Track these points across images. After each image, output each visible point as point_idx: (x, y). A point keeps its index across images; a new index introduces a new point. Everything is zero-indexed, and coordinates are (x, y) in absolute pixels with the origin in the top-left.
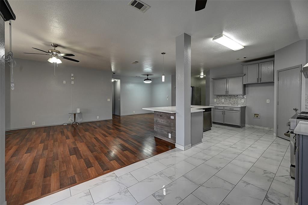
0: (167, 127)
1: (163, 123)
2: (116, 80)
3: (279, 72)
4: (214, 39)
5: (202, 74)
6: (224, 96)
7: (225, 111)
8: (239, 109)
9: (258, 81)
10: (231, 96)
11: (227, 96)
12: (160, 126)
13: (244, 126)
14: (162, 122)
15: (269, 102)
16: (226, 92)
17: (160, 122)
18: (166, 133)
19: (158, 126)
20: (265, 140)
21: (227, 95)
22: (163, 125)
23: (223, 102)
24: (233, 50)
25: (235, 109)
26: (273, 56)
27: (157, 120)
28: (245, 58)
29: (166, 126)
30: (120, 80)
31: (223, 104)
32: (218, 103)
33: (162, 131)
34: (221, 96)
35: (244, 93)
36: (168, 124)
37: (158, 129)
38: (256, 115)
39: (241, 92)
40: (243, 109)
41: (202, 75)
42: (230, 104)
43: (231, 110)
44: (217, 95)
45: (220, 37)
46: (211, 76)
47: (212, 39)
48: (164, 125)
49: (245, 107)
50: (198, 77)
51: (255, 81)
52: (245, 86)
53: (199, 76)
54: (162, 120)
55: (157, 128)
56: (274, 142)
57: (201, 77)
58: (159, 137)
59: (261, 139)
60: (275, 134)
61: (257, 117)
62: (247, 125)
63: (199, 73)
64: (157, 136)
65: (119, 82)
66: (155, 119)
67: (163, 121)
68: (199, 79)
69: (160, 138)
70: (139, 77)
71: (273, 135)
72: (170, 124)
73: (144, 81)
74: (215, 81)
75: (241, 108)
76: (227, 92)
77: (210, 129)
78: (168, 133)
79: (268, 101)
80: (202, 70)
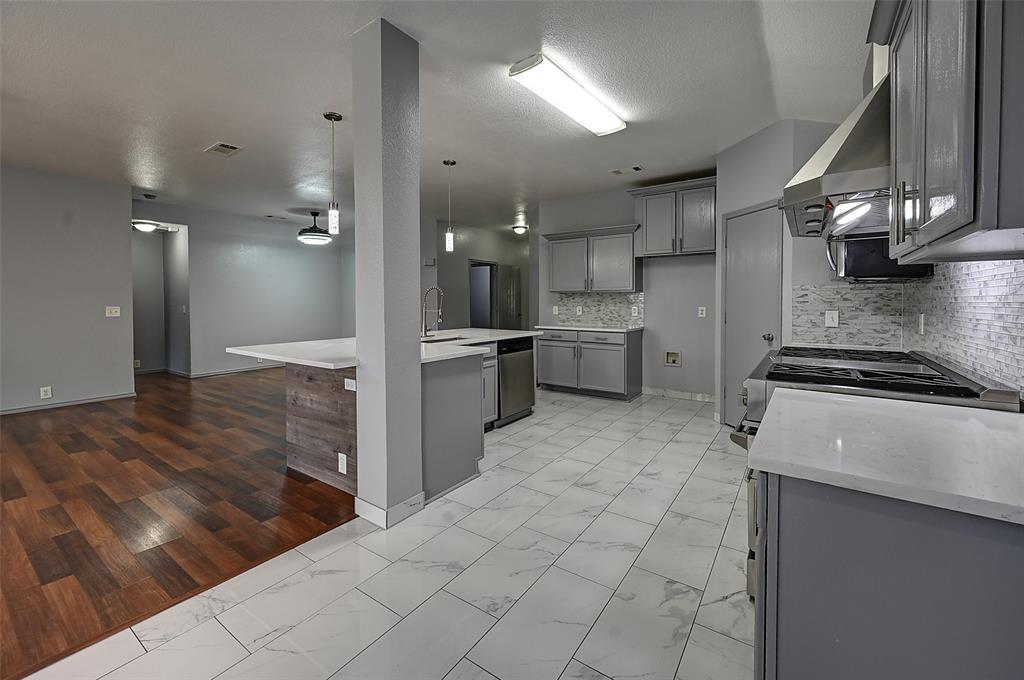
0: (332, 427)
1: (320, 408)
2: (171, 228)
3: (728, 218)
4: (513, 71)
5: (521, 220)
6: (582, 294)
7: (584, 345)
8: (621, 339)
9: (674, 248)
10: (603, 295)
11: (590, 295)
12: (306, 421)
13: (639, 393)
14: (315, 406)
15: (704, 315)
16: (587, 281)
17: (309, 404)
18: (327, 449)
19: (302, 420)
20: (690, 442)
21: (589, 293)
22: (318, 418)
23: (579, 316)
24: (594, 131)
25: (612, 339)
26: (712, 172)
27: (295, 399)
28: (637, 169)
29: (328, 422)
30: (187, 227)
31: (579, 324)
32: (565, 318)
33: (316, 441)
34: (572, 295)
35: (639, 288)
36: (334, 413)
37: (300, 437)
38: (672, 357)
39: (628, 284)
40: (635, 338)
41: (521, 226)
42: (601, 325)
43: (601, 341)
44: (561, 293)
45: (532, 65)
46: (545, 227)
47: (506, 70)
48: (322, 420)
49: (641, 331)
50: (510, 231)
51: (668, 249)
52: (639, 263)
53: (510, 227)
54: (315, 397)
55: (297, 432)
56: (713, 447)
57: (518, 231)
58: (307, 469)
59: (679, 436)
60: (717, 417)
61: (674, 362)
62: (646, 390)
63: (512, 219)
64: (298, 466)
65: (181, 235)
66: (290, 392)
67: (316, 402)
68: (512, 237)
69: (308, 473)
70: (282, 221)
71: (713, 418)
72: (342, 411)
73: (300, 234)
74: (555, 246)
75: (629, 334)
76: (589, 282)
77: (530, 413)
78: (336, 451)
79: (702, 312)
80: (521, 208)
